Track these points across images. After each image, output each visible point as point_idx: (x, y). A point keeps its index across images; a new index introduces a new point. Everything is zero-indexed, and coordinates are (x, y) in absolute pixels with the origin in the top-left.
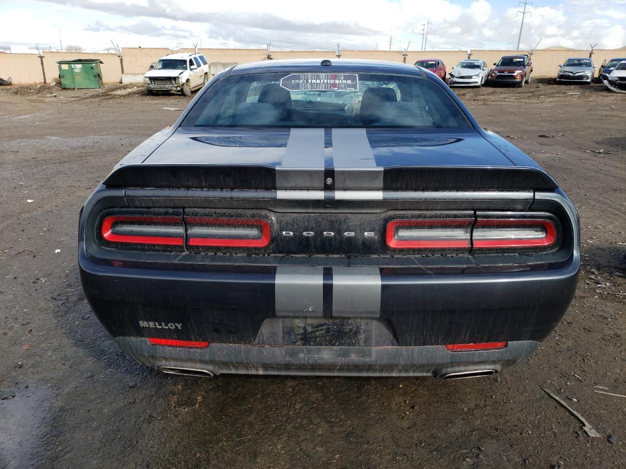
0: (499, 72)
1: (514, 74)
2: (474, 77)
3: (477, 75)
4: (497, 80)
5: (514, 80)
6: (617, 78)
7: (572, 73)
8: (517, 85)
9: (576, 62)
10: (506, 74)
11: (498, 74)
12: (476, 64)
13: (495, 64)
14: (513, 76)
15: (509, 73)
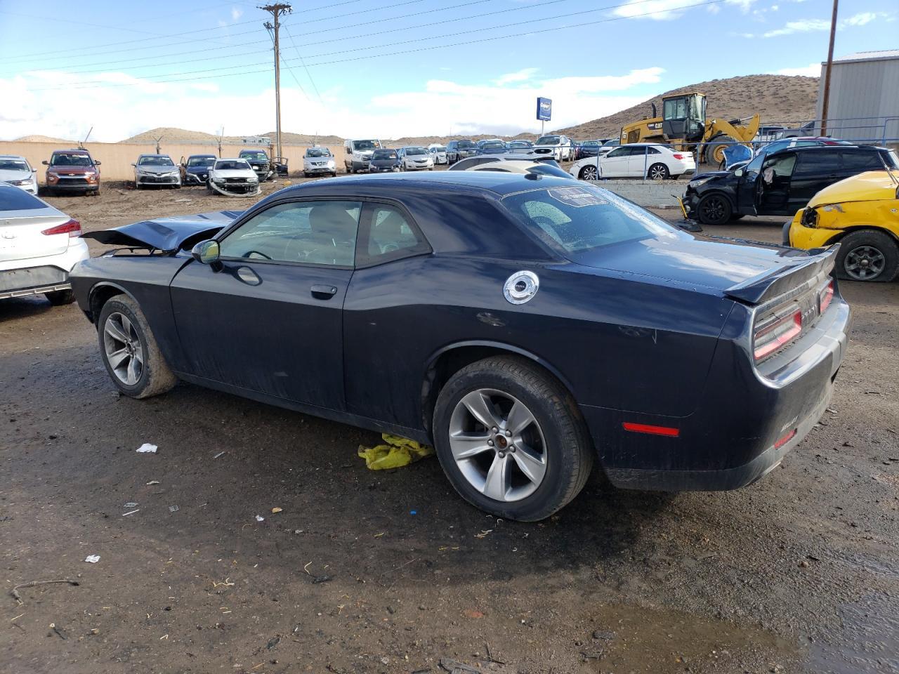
0: (60, 174)
1: (85, 177)
2: (23, 183)
3: (29, 180)
4: (59, 186)
5: (86, 185)
6: (224, 180)
7: (156, 173)
8: (94, 192)
9: (150, 159)
10: (72, 176)
11: (59, 177)
12: (16, 162)
13: (45, 163)
14: (85, 180)
15: (76, 175)
